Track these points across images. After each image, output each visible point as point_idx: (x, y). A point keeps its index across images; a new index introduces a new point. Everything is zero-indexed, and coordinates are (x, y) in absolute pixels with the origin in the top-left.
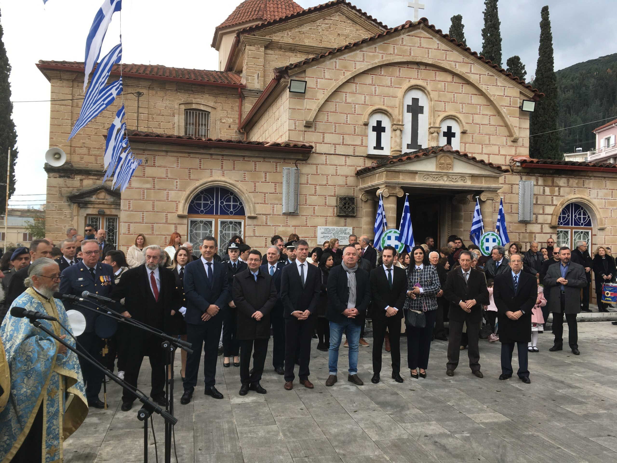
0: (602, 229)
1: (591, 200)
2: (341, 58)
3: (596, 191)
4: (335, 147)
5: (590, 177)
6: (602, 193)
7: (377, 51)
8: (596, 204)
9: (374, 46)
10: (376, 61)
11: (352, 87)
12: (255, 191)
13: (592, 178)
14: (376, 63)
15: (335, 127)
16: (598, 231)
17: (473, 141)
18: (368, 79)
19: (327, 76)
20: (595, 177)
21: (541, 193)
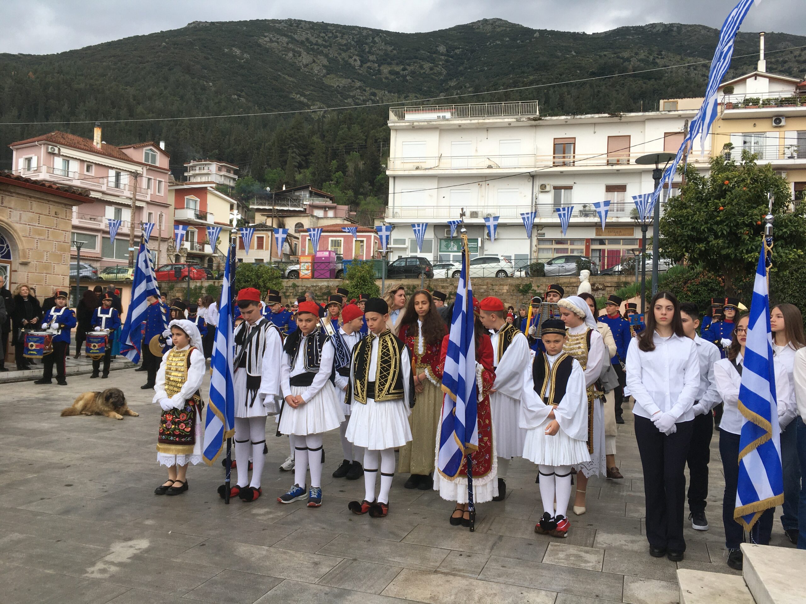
0: (25, 264)
1: (12, 224)
3: (19, 212)
5: (11, 192)
6: (26, 216)
8: (18, 231)
13: (14, 195)
16: (20, 266)
20: (18, 194)
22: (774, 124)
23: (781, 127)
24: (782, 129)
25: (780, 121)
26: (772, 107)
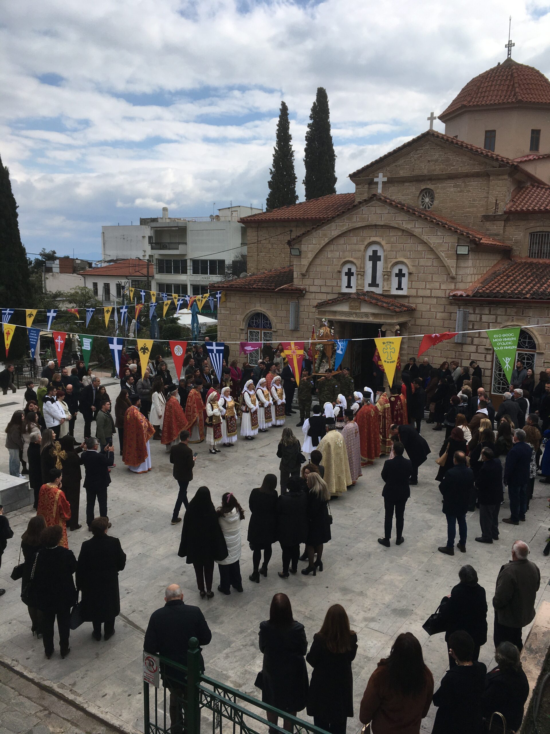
2: (322, 229)
4: (321, 288)
7: (345, 221)
9: (343, 218)
10: (344, 228)
11: (332, 247)
12: (276, 316)
14: (344, 230)
15: (321, 275)
17: (418, 279)
18: (342, 241)
19: (314, 242)
21: (478, 319)
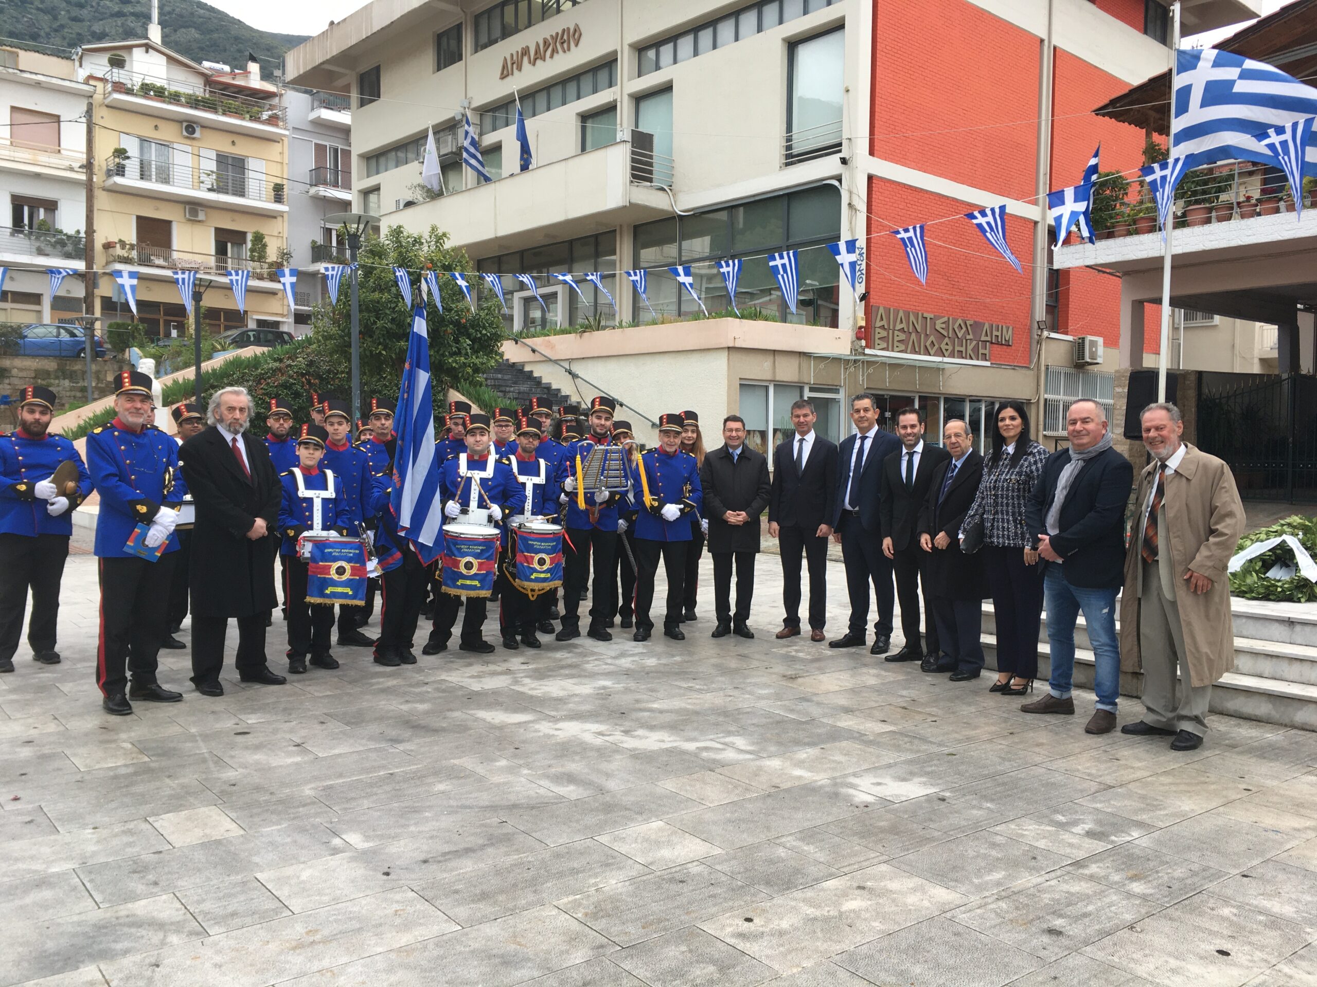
22: (185, 133)
23: (194, 139)
24: (195, 143)
25: (194, 132)
26: (182, 105)
